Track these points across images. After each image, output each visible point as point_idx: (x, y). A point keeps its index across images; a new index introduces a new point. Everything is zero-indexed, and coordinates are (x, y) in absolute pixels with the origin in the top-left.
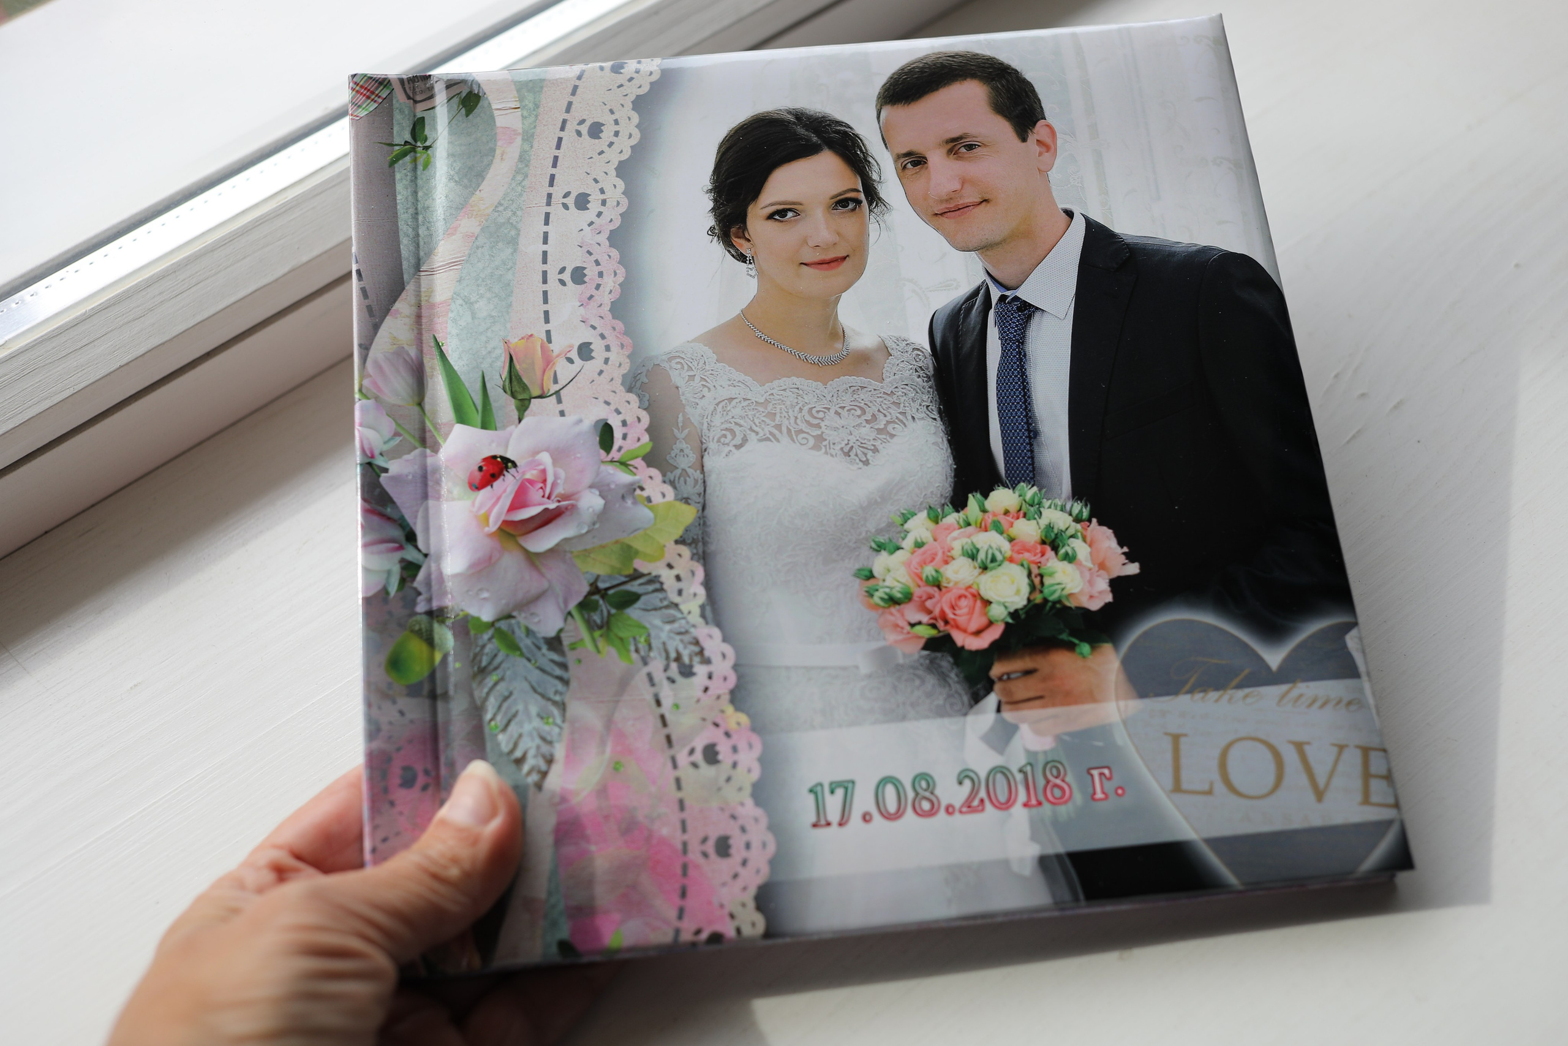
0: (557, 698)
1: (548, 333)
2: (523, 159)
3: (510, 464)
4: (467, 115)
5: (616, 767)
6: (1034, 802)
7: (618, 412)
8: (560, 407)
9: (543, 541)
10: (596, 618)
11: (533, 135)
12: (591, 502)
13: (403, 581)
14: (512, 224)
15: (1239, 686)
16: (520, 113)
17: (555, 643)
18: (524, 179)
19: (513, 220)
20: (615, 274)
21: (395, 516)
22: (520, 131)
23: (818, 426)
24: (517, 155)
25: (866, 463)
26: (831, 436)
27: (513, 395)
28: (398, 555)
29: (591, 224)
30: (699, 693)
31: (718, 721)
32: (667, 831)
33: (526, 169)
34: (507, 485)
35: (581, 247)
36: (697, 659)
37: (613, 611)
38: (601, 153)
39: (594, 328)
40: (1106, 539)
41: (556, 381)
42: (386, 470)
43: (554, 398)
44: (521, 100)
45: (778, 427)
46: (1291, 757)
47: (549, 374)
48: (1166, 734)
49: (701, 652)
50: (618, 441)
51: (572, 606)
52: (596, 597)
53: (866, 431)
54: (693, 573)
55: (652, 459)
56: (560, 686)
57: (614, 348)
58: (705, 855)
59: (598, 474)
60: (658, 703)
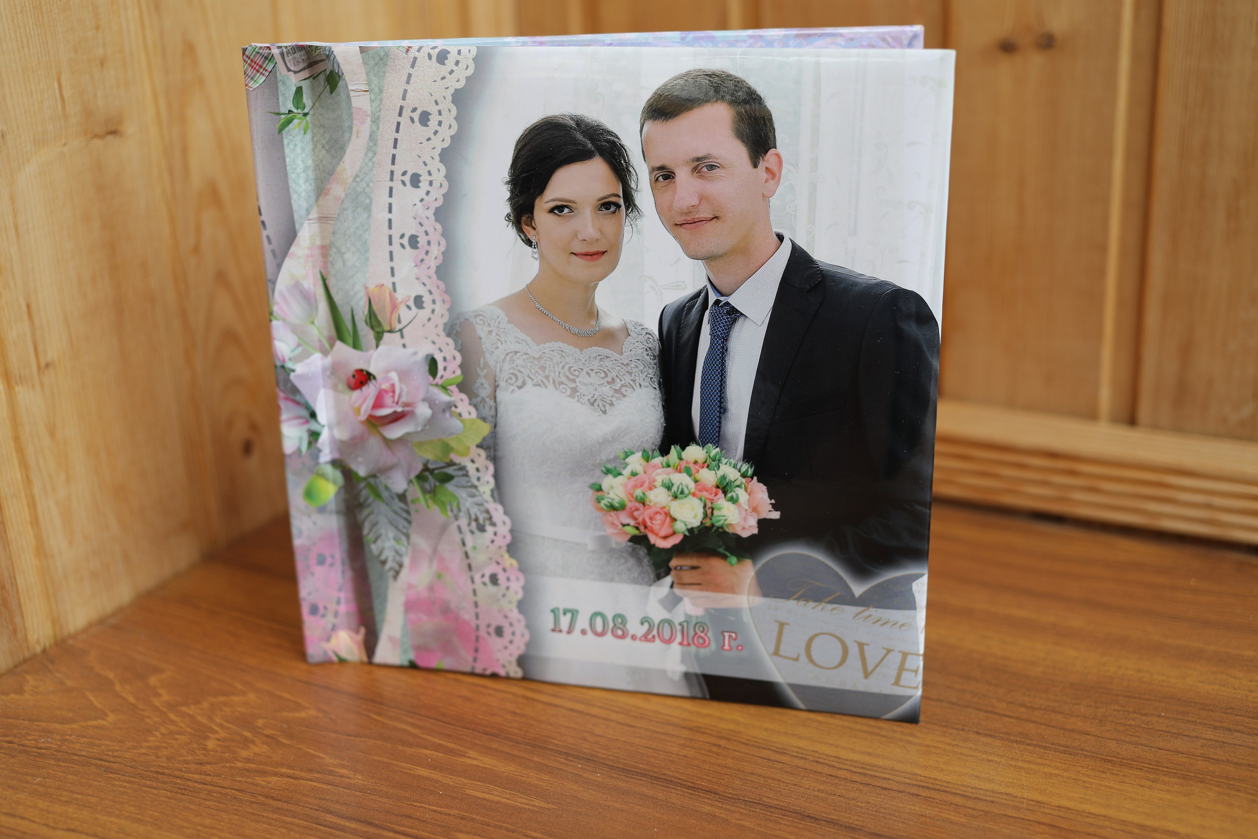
0: (405, 530)
1: (394, 284)
2: (372, 138)
3: (372, 377)
4: (331, 92)
5: (439, 576)
6: (685, 643)
7: (441, 350)
8: (403, 341)
9: (395, 432)
10: (427, 486)
11: (378, 118)
12: (423, 411)
13: (310, 443)
14: (366, 194)
15: (831, 602)
16: (369, 96)
17: (402, 497)
18: (373, 157)
19: (367, 190)
20: (439, 244)
21: (301, 401)
22: (369, 113)
23: (574, 381)
24: (367, 134)
25: (605, 412)
26: (583, 389)
27: (372, 327)
28: (306, 427)
29: (422, 200)
30: (488, 543)
31: (499, 561)
32: (467, 616)
33: (375, 147)
34: (370, 390)
35: (415, 219)
36: (487, 523)
37: (437, 484)
38: (429, 139)
39: (424, 284)
40: (761, 492)
41: (399, 322)
42: (293, 371)
43: (398, 334)
44: (369, 84)
45: (547, 377)
46: (854, 650)
47: (395, 316)
48: (776, 621)
49: (490, 518)
50: (440, 372)
51: (413, 476)
52: (427, 474)
53: (606, 390)
54: (487, 468)
55: (463, 387)
56: (406, 524)
57: (439, 303)
58: (489, 633)
59: (427, 392)
60: (464, 544)
